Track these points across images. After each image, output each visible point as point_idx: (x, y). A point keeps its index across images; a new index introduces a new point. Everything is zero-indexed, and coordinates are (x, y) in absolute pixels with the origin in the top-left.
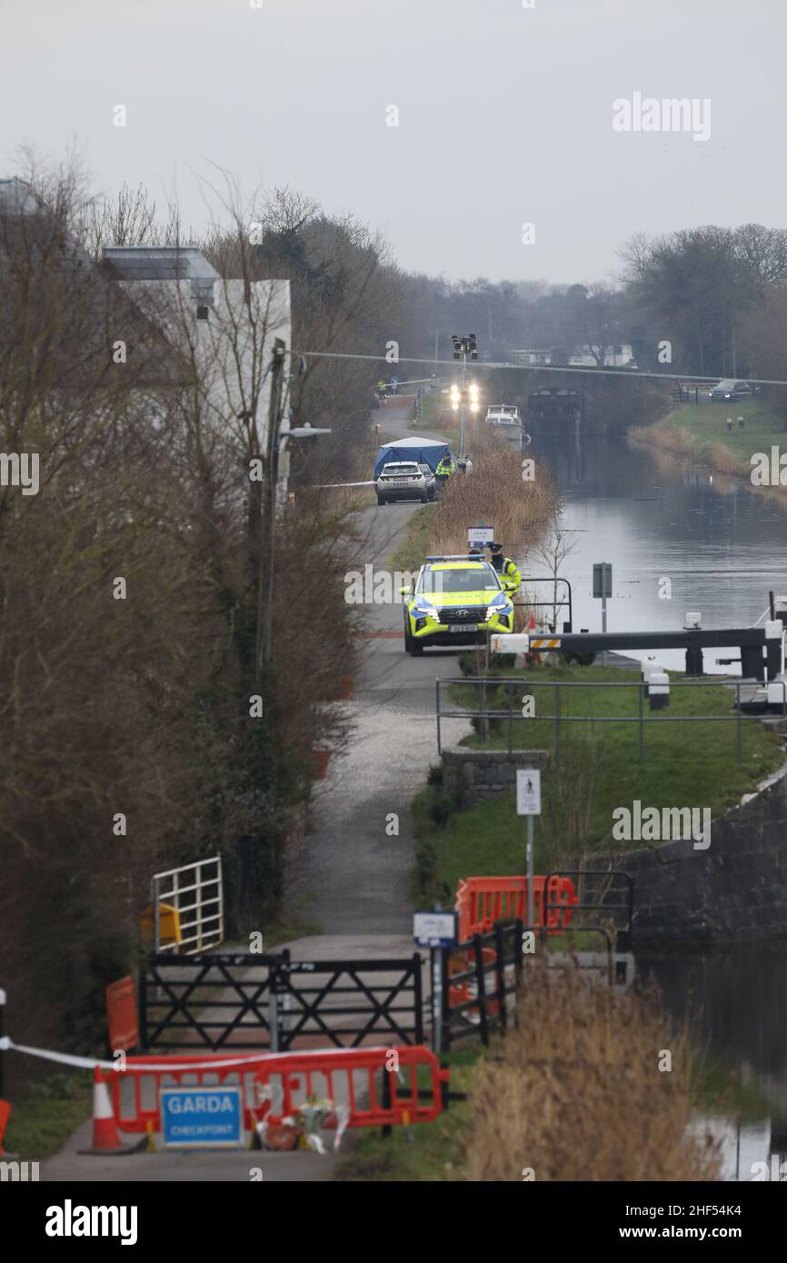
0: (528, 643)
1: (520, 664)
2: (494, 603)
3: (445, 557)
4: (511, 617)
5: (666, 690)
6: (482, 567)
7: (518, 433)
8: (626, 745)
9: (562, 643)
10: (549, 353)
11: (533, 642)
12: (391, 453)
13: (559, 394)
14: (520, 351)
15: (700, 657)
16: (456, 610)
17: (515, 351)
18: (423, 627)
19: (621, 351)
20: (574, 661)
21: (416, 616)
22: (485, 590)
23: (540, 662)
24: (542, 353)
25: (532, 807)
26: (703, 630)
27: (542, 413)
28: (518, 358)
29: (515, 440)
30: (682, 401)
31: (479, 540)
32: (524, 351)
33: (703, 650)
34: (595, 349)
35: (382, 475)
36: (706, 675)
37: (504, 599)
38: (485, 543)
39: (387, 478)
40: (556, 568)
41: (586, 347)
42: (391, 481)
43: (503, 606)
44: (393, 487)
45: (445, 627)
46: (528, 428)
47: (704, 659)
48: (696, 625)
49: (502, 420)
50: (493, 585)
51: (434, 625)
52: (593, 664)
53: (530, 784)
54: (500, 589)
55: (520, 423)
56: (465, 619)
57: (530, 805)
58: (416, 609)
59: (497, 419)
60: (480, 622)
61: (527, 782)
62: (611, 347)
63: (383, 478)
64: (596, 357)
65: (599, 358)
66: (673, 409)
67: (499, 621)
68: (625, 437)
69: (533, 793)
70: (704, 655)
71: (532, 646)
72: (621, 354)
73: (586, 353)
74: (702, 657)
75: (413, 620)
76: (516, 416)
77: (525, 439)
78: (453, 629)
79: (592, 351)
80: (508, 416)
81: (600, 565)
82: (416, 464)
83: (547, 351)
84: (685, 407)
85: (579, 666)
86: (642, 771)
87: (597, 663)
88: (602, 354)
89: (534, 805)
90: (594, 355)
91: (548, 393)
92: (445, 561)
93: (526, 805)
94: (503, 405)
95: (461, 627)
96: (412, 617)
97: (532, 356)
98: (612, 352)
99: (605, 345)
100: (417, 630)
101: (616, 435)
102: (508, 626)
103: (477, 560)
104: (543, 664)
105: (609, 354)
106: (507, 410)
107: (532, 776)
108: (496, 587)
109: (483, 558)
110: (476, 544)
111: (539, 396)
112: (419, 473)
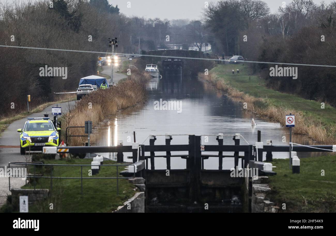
0: (56, 150)
1: (57, 157)
2: (52, 135)
3: (35, 118)
4: (58, 140)
5: (98, 168)
6: (48, 122)
7: (157, 75)
8: (77, 188)
9: (69, 150)
10: (181, 46)
11: (59, 150)
12: (84, 81)
13: (174, 60)
14: (171, 45)
15: (122, 156)
16: (38, 138)
17: (169, 45)
18: (25, 144)
19: (208, 45)
20: (78, 157)
21: (23, 140)
22: (49, 130)
23: (65, 157)
24: (179, 46)
25: (25, 210)
26: (123, 145)
27: (168, 67)
28: (171, 47)
29: (156, 77)
30: (218, 63)
31: (56, 112)
32: (172, 45)
33: (123, 153)
34: (198, 44)
35: (79, 89)
36: (125, 162)
37: (55, 134)
38: (58, 113)
39: (80, 90)
40: (69, 123)
41: (195, 44)
42: (82, 91)
43: (55, 136)
44: (82, 93)
45: (33, 144)
46: (161, 73)
47: (124, 157)
48: (121, 144)
49: (151, 70)
50: (52, 128)
51: (29, 143)
52: (85, 158)
53: (24, 201)
54: (54, 130)
55: (158, 71)
56: (40, 141)
57: (25, 209)
58: (23, 137)
59: (149, 69)
60: (46, 142)
61: (23, 201)
62: (204, 44)
63: (79, 90)
64: (199, 48)
65: (200, 47)
66: (215, 66)
67: (53, 142)
68: (197, 77)
69: (25, 205)
70: (124, 155)
71: (58, 151)
72: (208, 46)
73: (195, 46)
74: (123, 156)
75: (22, 141)
76: (156, 68)
77: (160, 77)
78: (36, 144)
79: (197, 45)
80: (153, 68)
81: (88, 122)
82: (91, 85)
83: (181, 45)
84: (219, 66)
85: (80, 158)
86: (82, 197)
87: (86, 157)
88: (201, 46)
89: (26, 209)
90: (198, 46)
91: (171, 60)
92: (35, 119)
93: (23, 209)
94: (152, 64)
95: (39, 144)
96: (21, 140)
97: (175, 47)
98: (205, 45)
99: (202, 43)
100: (23, 145)
101: (194, 76)
102: (56, 143)
103: (47, 119)
104: (66, 158)
105: (204, 46)
106: (153, 66)
107: (25, 198)
108: (53, 129)
109: (49, 118)
110: (55, 113)
111: (167, 61)
112: (92, 88)
